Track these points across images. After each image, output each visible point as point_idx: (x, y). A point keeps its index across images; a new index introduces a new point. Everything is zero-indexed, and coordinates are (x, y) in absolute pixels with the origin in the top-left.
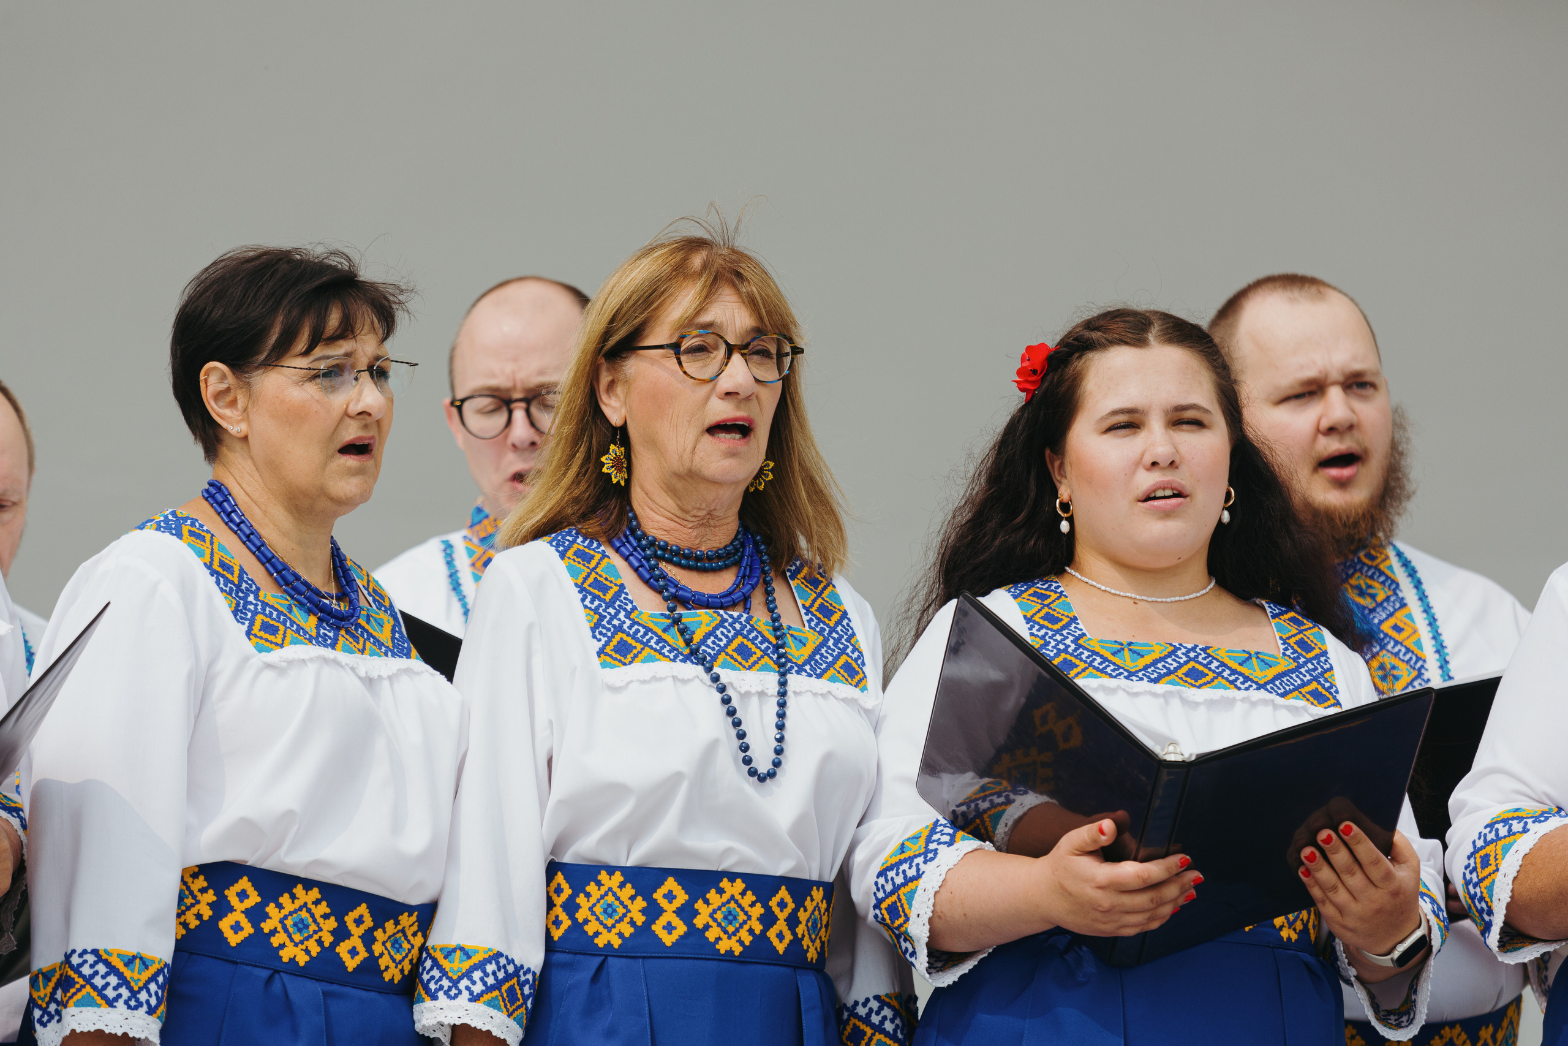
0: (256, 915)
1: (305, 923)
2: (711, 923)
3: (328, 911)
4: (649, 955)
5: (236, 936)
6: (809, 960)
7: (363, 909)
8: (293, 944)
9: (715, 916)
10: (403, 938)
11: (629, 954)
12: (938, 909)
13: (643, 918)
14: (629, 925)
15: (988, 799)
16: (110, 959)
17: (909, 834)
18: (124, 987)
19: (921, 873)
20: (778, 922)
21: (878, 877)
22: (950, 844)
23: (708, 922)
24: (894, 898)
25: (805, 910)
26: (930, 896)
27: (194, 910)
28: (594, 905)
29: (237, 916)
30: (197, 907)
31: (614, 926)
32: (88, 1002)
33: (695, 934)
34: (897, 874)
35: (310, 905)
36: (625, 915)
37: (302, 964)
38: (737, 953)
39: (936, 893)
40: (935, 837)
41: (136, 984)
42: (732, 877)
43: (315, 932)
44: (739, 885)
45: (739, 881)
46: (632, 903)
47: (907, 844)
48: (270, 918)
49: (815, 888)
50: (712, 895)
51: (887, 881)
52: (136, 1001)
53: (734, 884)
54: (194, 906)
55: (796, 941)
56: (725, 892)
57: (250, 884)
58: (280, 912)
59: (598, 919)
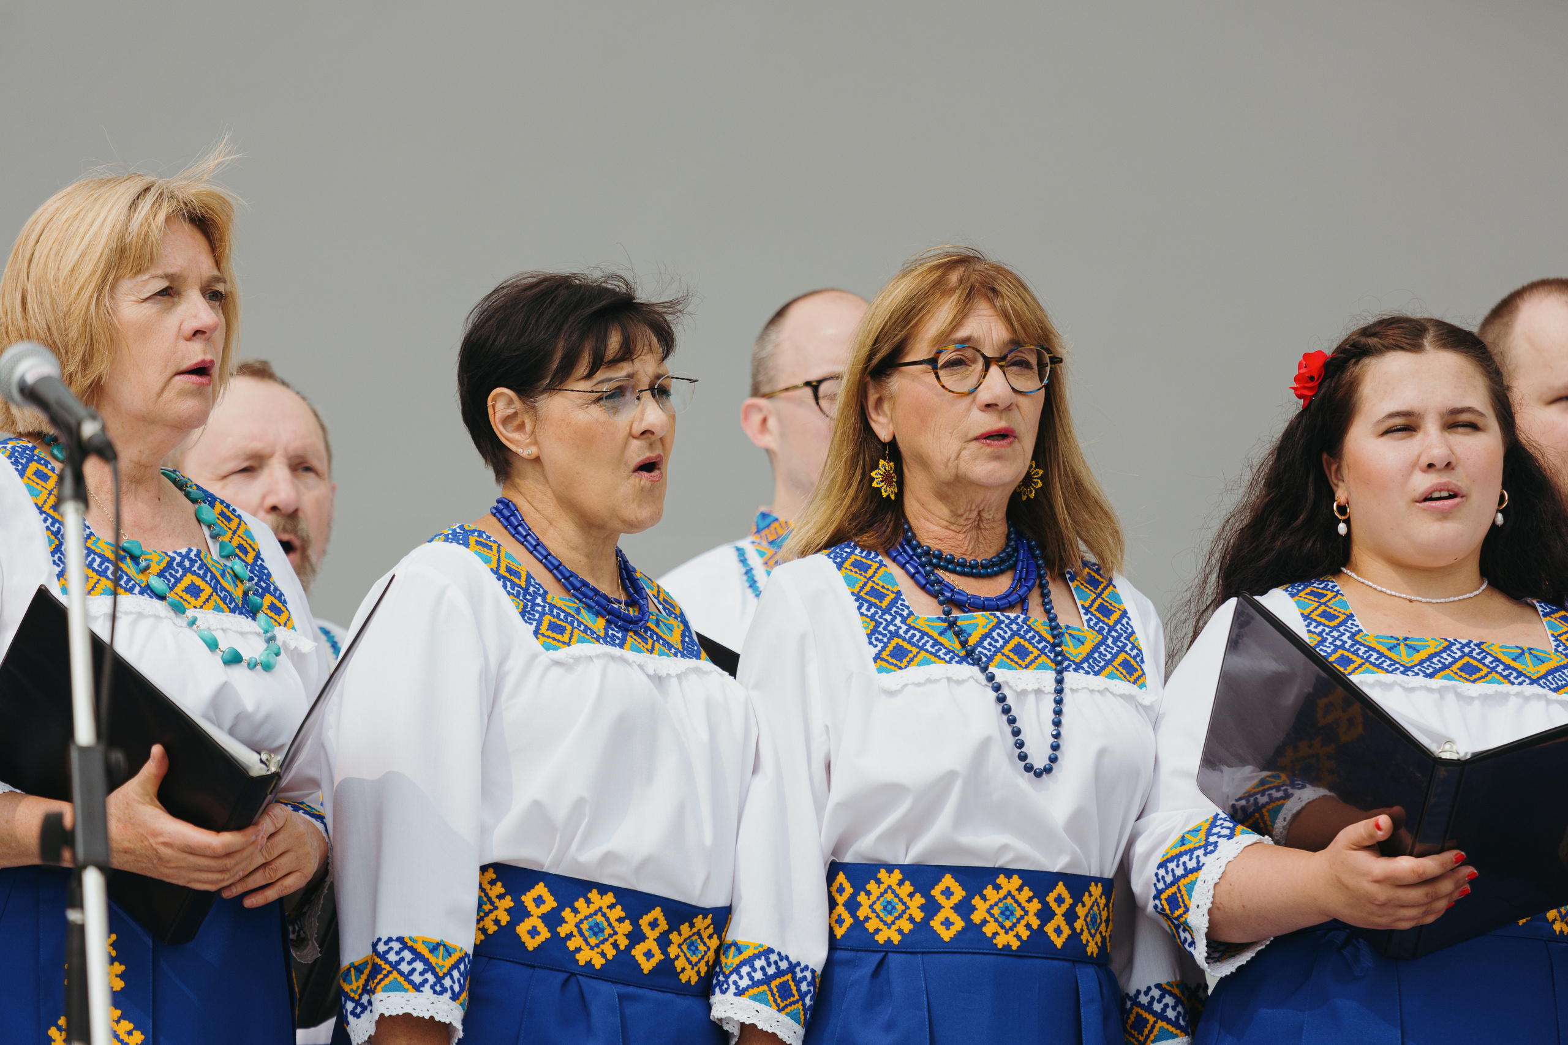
0: (553, 919)
1: (601, 926)
2: (988, 918)
3: (623, 914)
4: (928, 950)
5: (533, 940)
6: (1089, 954)
7: (657, 913)
8: (589, 947)
9: (992, 911)
10: (698, 941)
11: (908, 950)
12: (1217, 900)
13: (922, 915)
14: (908, 922)
15: (1267, 793)
16: (415, 946)
17: (1190, 827)
18: (430, 973)
19: (1201, 864)
20: (1056, 917)
21: (1158, 869)
22: (1230, 837)
23: (985, 918)
24: (1174, 889)
25: (1084, 905)
26: (1210, 887)
27: (492, 916)
28: (874, 903)
29: (534, 921)
30: (495, 913)
31: (893, 923)
32: (395, 987)
33: (972, 930)
34: (1178, 866)
35: (605, 910)
36: (904, 912)
37: (598, 967)
38: (1014, 948)
39: (1216, 884)
40: (1215, 830)
41: (441, 970)
42: (1009, 873)
43: (611, 936)
44: (1016, 881)
45: (1015, 877)
46: (911, 900)
47: (1187, 836)
48: (566, 922)
49: (1093, 884)
50: (989, 891)
51: (1167, 872)
52: (440, 986)
53: (1011, 880)
54: (492, 912)
55: (1075, 936)
56: (1002, 888)
57: (546, 889)
58: (575, 916)
59: (878, 916)
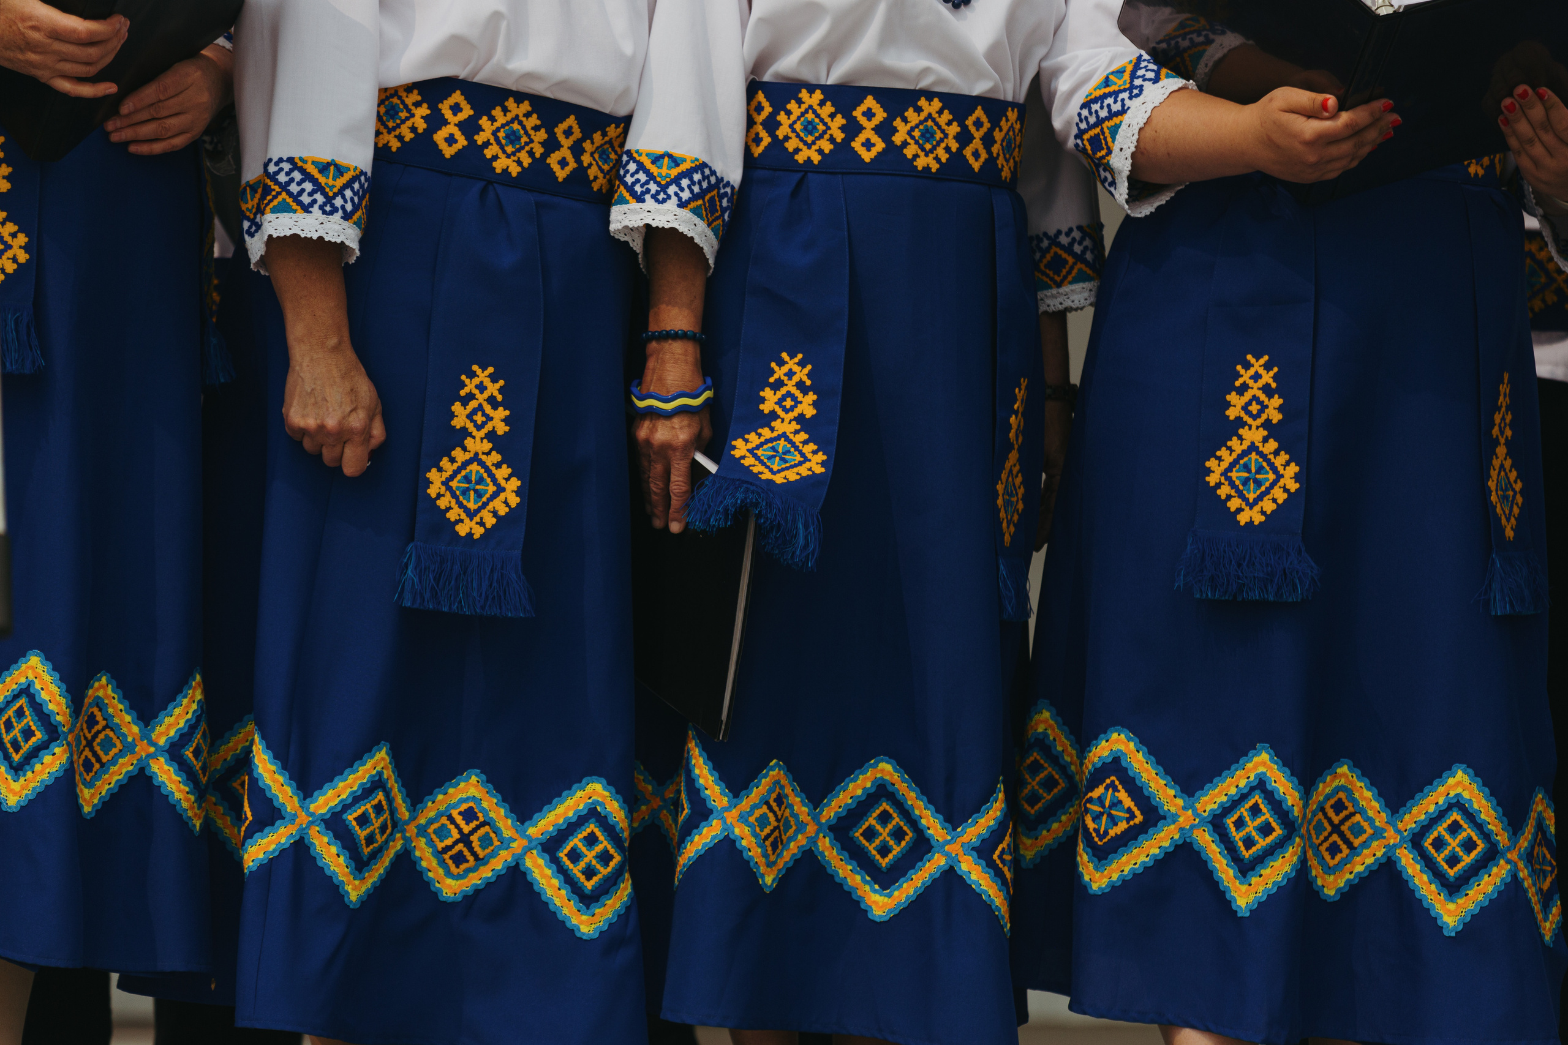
0: (470, 128)
1: (517, 135)
2: (909, 140)
3: (538, 122)
4: (848, 171)
5: (450, 148)
6: (1003, 179)
7: (571, 121)
8: (505, 155)
9: (913, 134)
10: (610, 150)
11: (828, 170)
12: (1142, 145)
13: (843, 136)
14: (829, 142)
16: (305, 166)
17: (1114, 68)
18: (319, 193)
19: (1126, 108)
20: (974, 141)
21: (1081, 108)
22: (1156, 80)
23: (906, 140)
24: (1097, 130)
25: (1001, 130)
26: (1134, 132)
27: (409, 123)
28: (795, 122)
29: (451, 129)
30: (412, 120)
31: (814, 143)
32: (284, 208)
33: (893, 151)
34: (1102, 107)
35: (521, 118)
36: (824, 132)
37: (514, 174)
38: (934, 170)
39: (1141, 129)
40: (1140, 73)
41: (331, 190)
42: (930, 95)
43: (527, 144)
44: (937, 104)
45: (936, 100)
46: (832, 121)
47: (1112, 77)
48: (483, 131)
49: (1010, 109)
50: (910, 113)
51: (1090, 113)
52: (330, 206)
53: (932, 103)
54: (409, 120)
55: (991, 160)
56: (923, 111)
57: (463, 97)
58: (492, 125)
59: (798, 136)
